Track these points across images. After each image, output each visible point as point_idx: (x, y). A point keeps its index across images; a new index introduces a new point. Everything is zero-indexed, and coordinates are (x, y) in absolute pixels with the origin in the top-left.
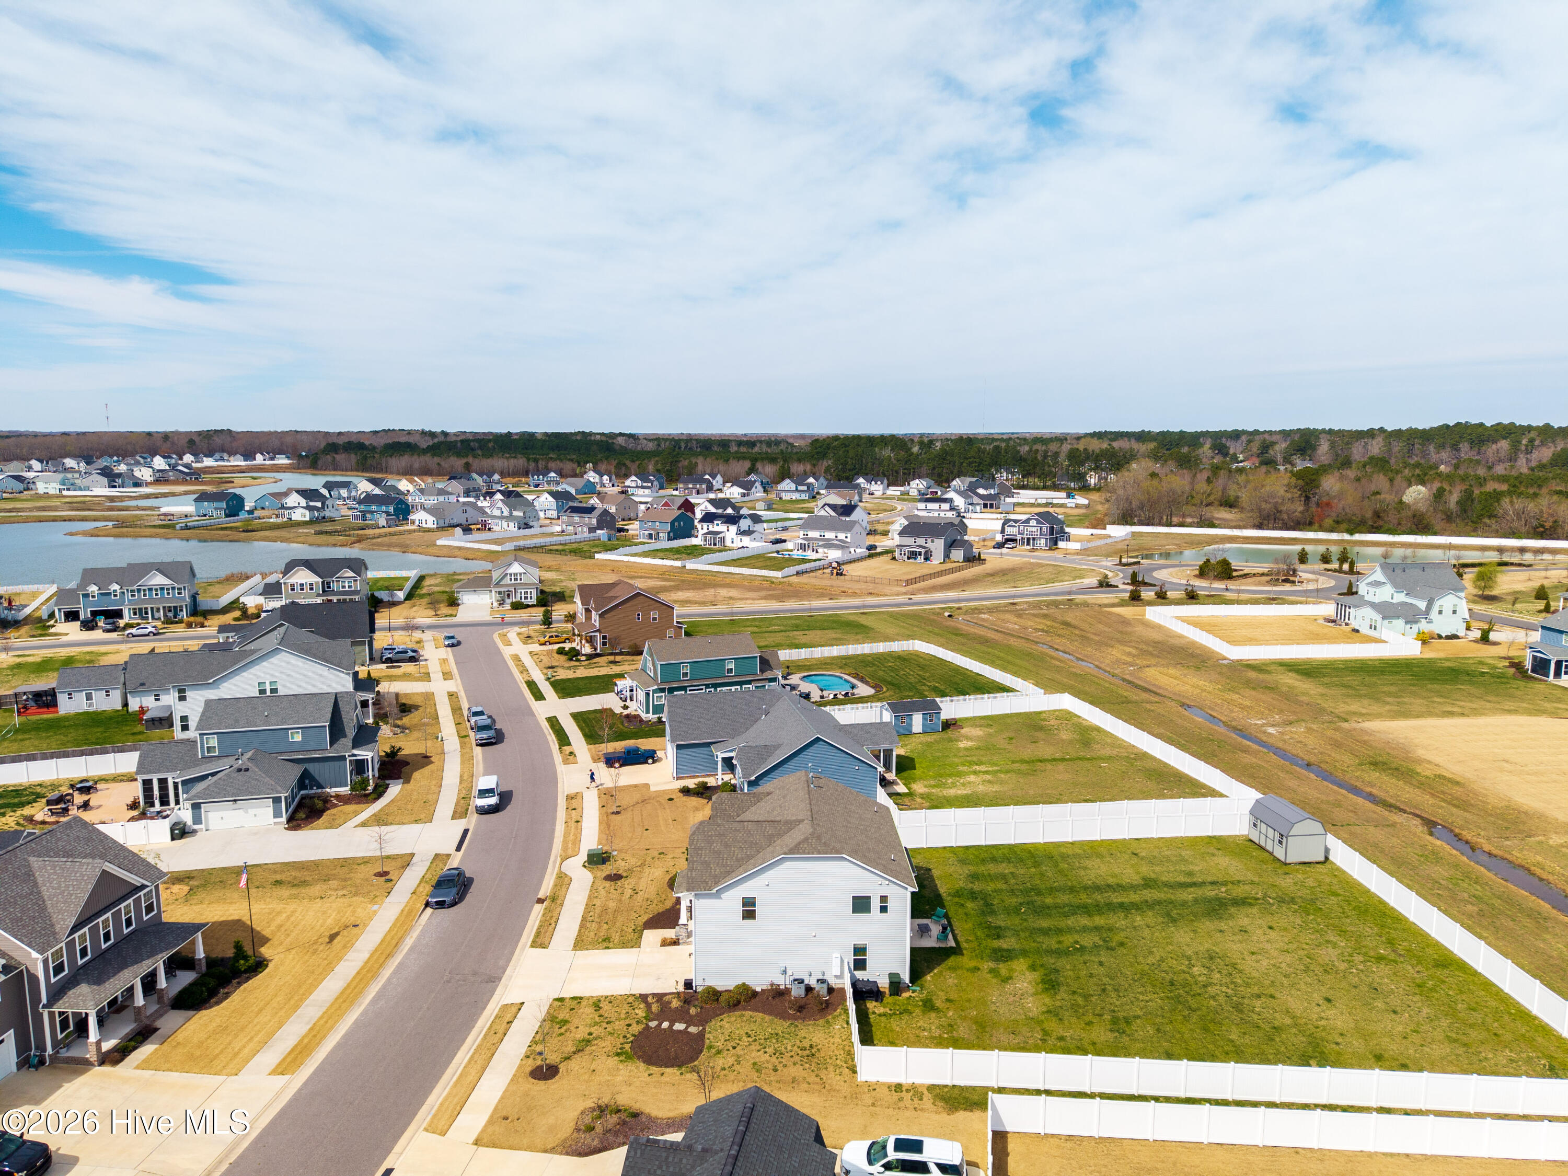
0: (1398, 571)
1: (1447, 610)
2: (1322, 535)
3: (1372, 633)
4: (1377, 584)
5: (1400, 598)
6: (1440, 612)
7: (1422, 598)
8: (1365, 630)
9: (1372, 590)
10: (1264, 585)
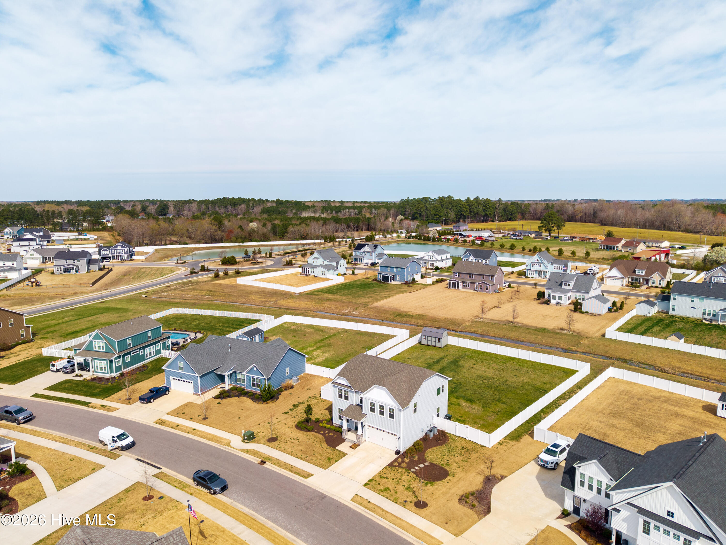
0: (322, 253)
1: (342, 266)
2: (232, 244)
3: (323, 276)
4: (317, 259)
5: (326, 263)
6: (340, 266)
7: (334, 262)
8: (320, 276)
9: (315, 261)
10: (250, 265)
